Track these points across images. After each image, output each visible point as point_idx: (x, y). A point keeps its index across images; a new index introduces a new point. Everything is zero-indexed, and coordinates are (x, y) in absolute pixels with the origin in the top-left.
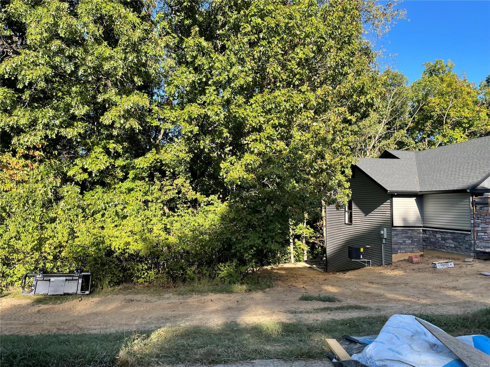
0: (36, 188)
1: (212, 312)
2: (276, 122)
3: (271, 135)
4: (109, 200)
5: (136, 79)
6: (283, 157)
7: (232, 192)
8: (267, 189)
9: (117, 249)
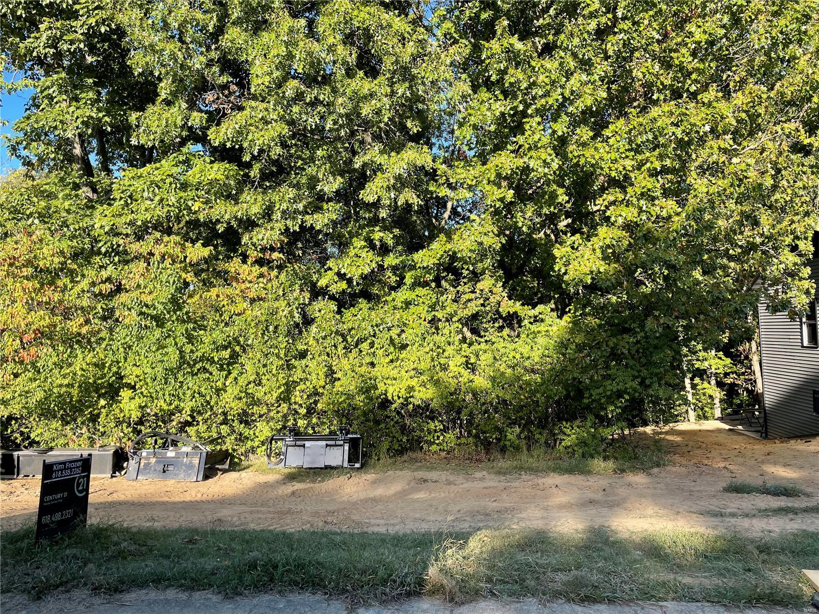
0: (277, 308)
1: (561, 507)
2: (657, 165)
3: (649, 190)
4: (380, 322)
5: (409, 124)
6: (675, 227)
7: (577, 298)
8: (643, 289)
9: (396, 398)
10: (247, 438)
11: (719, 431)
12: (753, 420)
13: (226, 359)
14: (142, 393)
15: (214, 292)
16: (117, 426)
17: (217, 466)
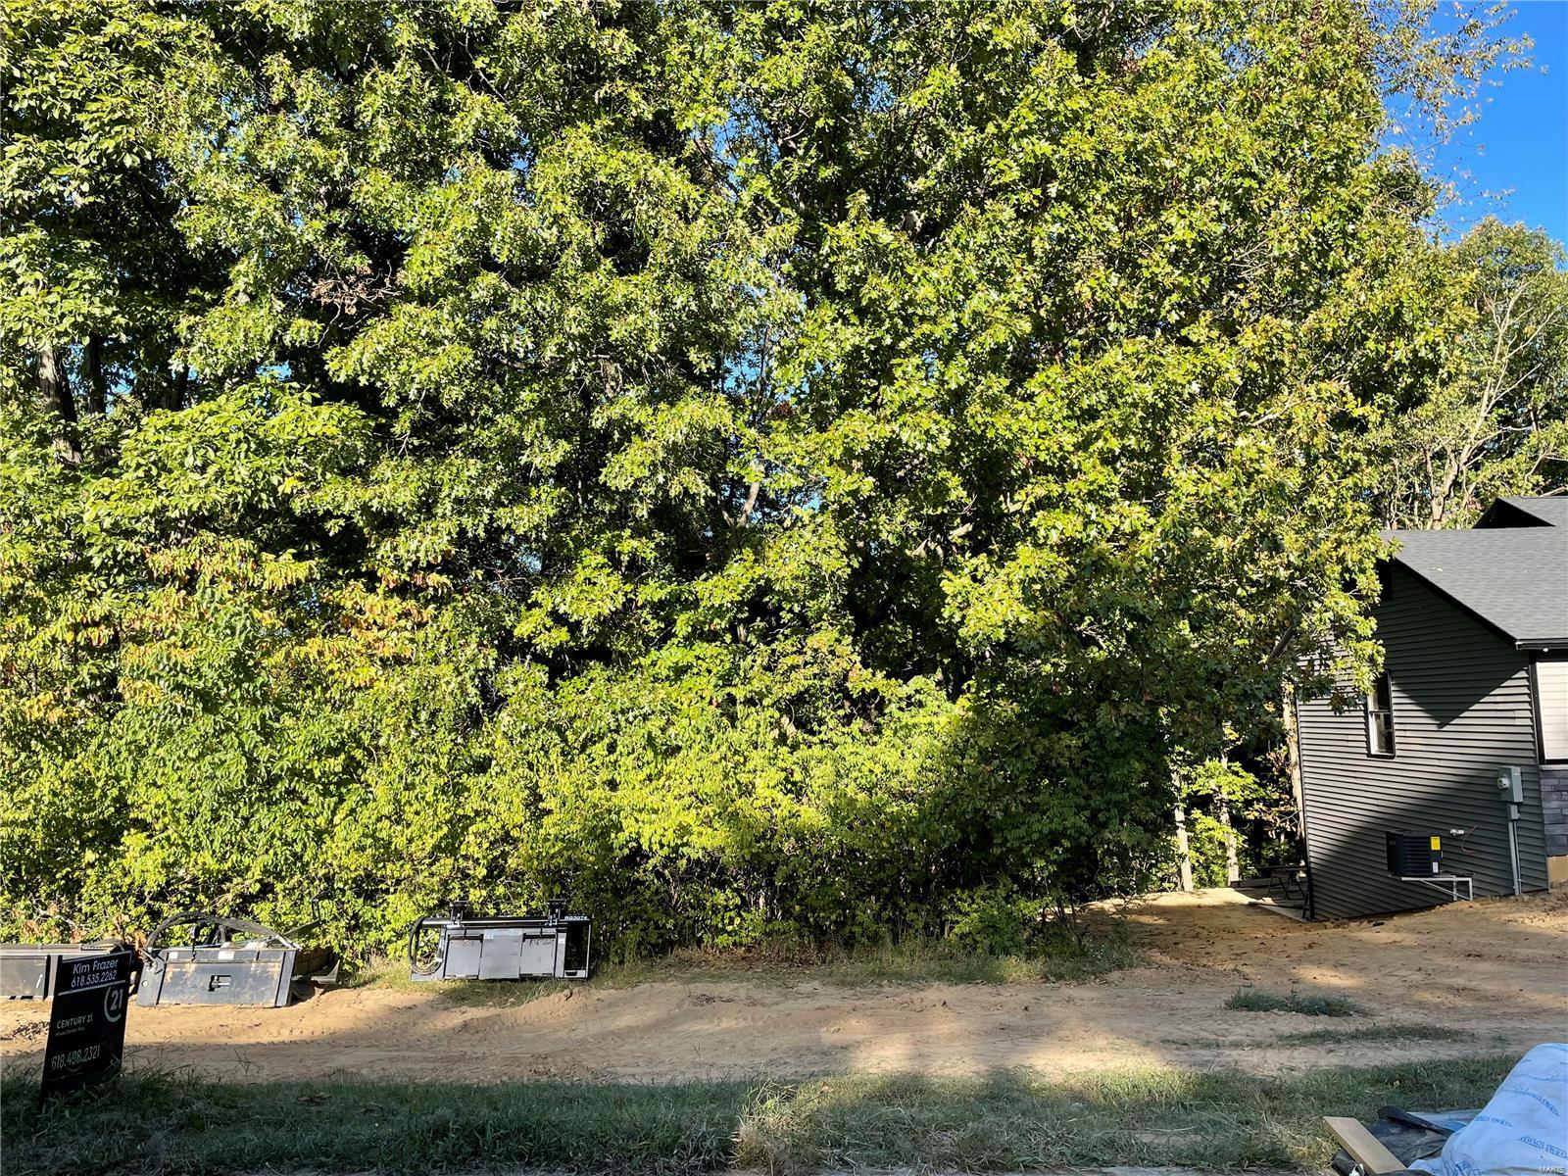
0: (437, 677)
2: (1115, 444)
3: (1101, 487)
4: (628, 704)
5: (693, 356)
6: (1143, 551)
7: (981, 667)
8: (1094, 653)
9: (656, 847)
10: (369, 925)
11: (1232, 906)
12: (1291, 888)
13: (336, 774)
14: (168, 838)
15: (313, 646)
16: (115, 902)
17: (313, 979)
